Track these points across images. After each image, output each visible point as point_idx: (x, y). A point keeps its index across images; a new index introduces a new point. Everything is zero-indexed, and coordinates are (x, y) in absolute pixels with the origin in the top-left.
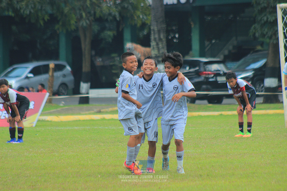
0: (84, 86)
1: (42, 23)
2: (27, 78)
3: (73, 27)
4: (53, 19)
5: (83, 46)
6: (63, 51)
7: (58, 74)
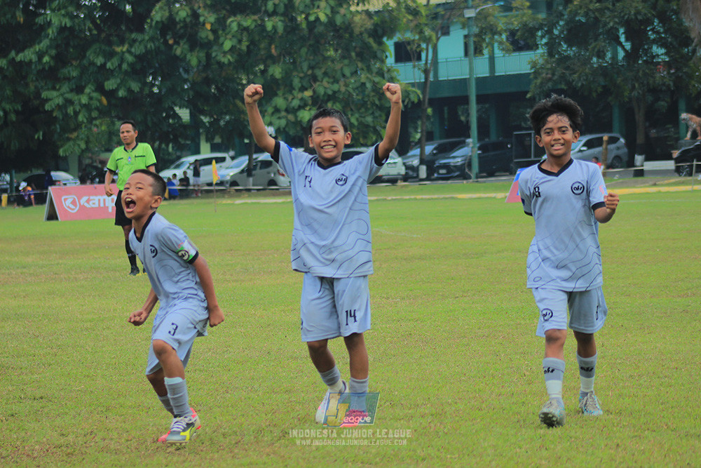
0: (639, 159)
1: (594, 95)
2: (580, 151)
3: (627, 99)
4: (606, 91)
5: (637, 117)
6: (616, 124)
7: (612, 146)
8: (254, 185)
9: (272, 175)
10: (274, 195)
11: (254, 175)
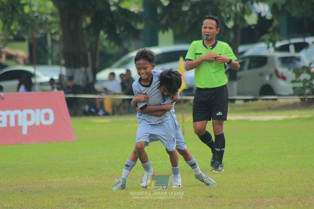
8: (239, 94)
9: (267, 78)
10: (270, 109)
11: (240, 78)
